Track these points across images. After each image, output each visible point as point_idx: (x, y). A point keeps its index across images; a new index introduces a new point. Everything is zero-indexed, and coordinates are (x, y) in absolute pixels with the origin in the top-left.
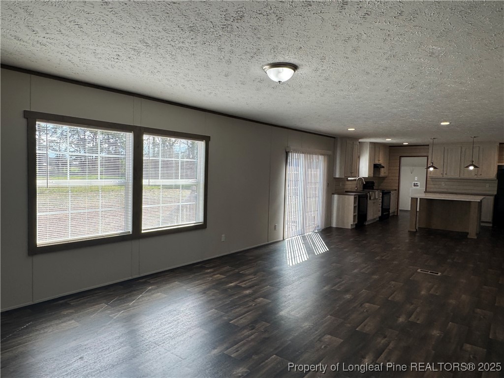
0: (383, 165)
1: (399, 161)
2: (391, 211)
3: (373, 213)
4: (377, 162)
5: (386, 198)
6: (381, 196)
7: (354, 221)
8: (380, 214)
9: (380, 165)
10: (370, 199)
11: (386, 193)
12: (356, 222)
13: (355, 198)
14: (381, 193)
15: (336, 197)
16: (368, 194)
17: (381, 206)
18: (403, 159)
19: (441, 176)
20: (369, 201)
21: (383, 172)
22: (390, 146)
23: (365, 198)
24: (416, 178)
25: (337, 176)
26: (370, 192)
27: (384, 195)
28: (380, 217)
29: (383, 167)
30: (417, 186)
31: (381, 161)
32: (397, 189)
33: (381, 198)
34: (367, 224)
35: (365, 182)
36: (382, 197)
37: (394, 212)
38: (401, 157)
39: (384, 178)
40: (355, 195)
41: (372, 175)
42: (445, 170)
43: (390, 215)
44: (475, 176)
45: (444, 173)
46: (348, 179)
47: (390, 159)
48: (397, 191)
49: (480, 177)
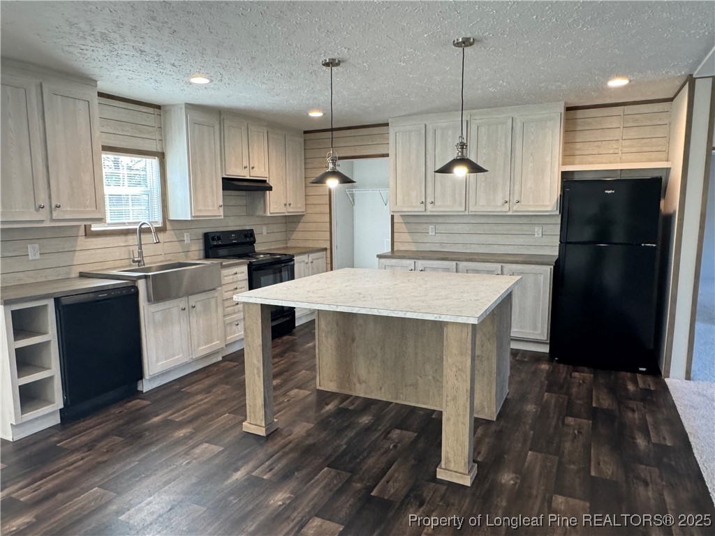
0: (269, 182)
4: (239, 174)
6: (243, 276)
16: (141, 283)
19: (422, 208)
21: (277, 203)
22: (306, 132)
29: (271, 189)
31: (260, 168)
32: (329, 247)
36: (250, 280)
39: (296, 219)
41: (215, 213)
42: (430, 191)
44: (503, 205)
45: (429, 200)
46: (92, 229)
47: (308, 166)
48: (329, 251)
49: (515, 208)
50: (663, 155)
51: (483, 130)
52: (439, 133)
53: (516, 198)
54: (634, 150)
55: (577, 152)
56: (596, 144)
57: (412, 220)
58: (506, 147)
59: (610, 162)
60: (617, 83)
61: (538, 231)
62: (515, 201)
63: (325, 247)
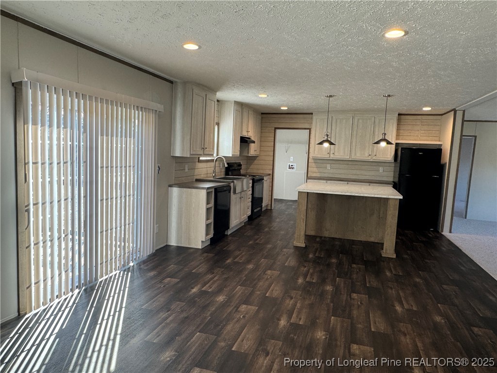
0: (253, 139)
1: (273, 134)
2: (264, 205)
3: (239, 213)
4: (245, 134)
5: (257, 187)
6: (251, 185)
7: (207, 234)
8: (249, 213)
9: (249, 138)
10: (235, 192)
11: (257, 181)
12: (211, 236)
13: (208, 194)
14: (251, 181)
15: (175, 191)
16: (232, 185)
17: (250, 200)
18: (278, 131)
20: (233, 196)
21: (253, 149)
22: (262, 114)
23: (227, 192)
24: (292, 159)
25: (178, 153)
26: (235, 181)
27: (255, 184)
28: (249, 217)
29: (254, 142)
30: (293, 168)
31: (251, 132)
32: (271, 173)
33: (251, 189)
34: (229, 232)
35: (228, 164)
36: (253, 187)
37: (267, 206)
38: (276, 128)
39: (254, 158)
40: (208, 188)
41: (238, 153)
43: (263, 210)
44: (368, 156)
45: (332, 152)
46: (200, 159)
47: (262, 131)
48: (271, 176)
49: (374, 158)
50: (438, 138)
51: (360, 121)
52: (338, 121)
53: (375, 154)
54: (425, 135)
55: (401, 134)
56: (409, 131)
57: (318, 161)
58: (371, 130)
59: (415, 140)
60: (427, 109)
61: (381, 169)
62: (374, 155)
63: (270, 173)
